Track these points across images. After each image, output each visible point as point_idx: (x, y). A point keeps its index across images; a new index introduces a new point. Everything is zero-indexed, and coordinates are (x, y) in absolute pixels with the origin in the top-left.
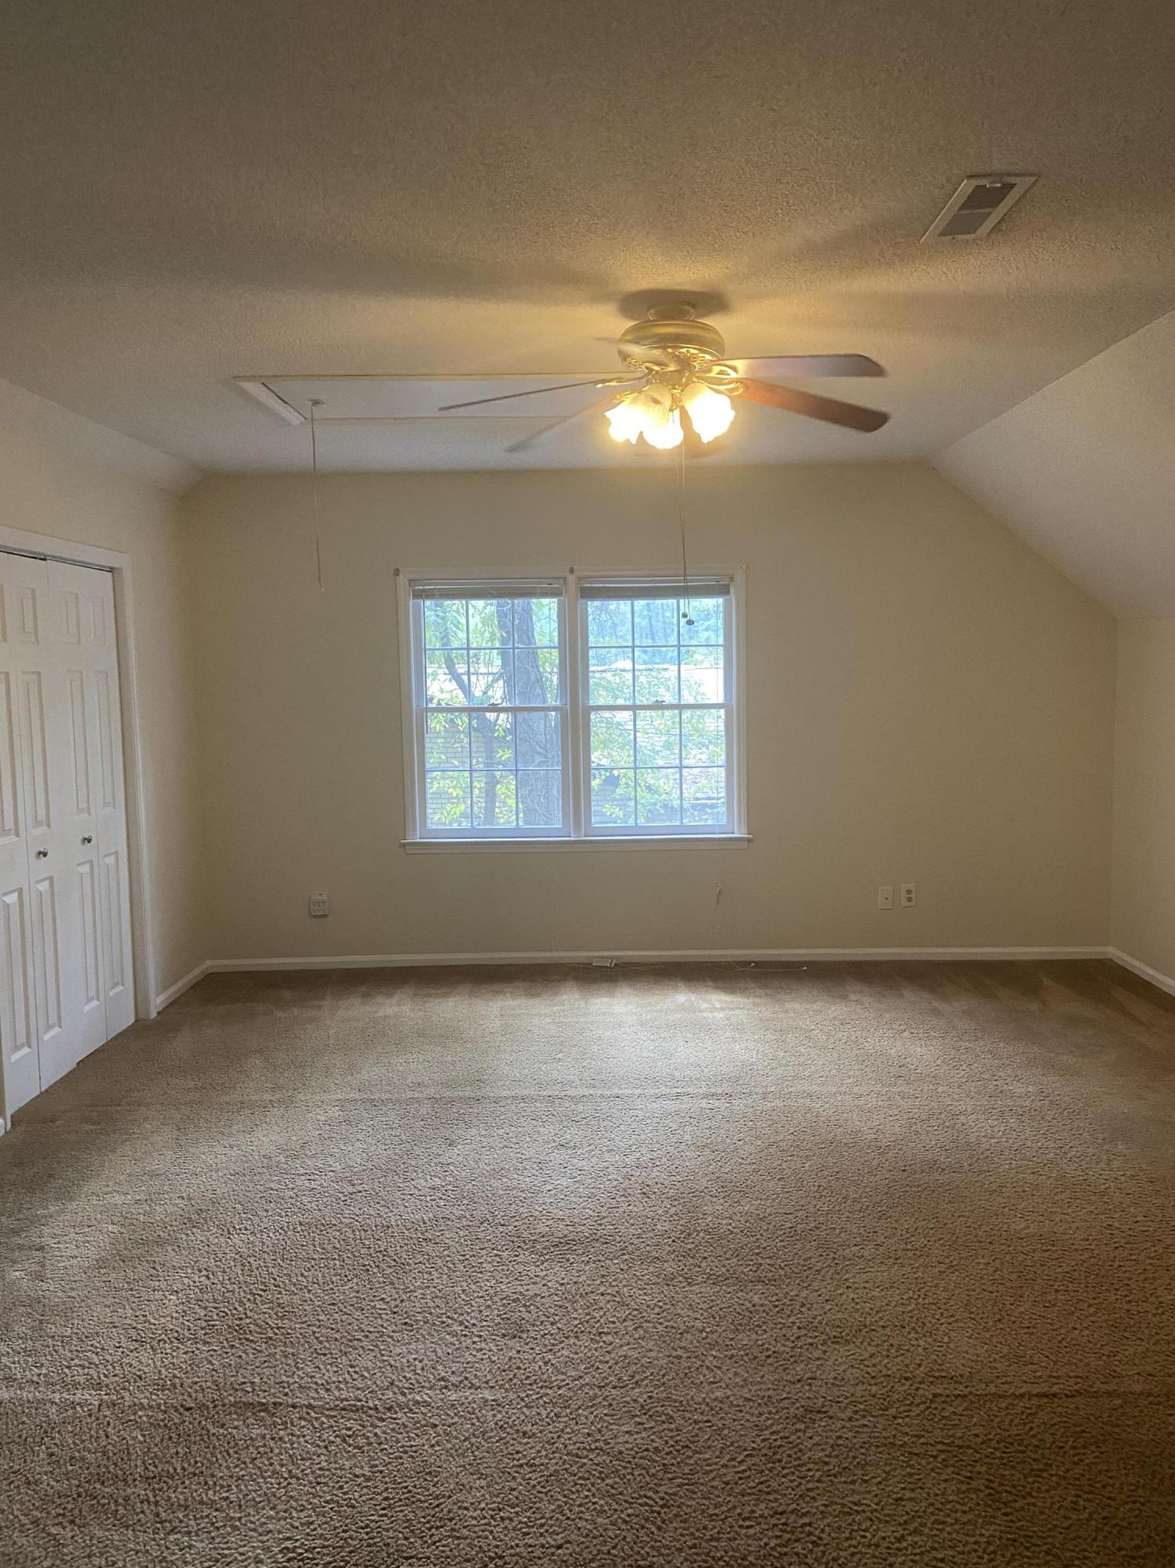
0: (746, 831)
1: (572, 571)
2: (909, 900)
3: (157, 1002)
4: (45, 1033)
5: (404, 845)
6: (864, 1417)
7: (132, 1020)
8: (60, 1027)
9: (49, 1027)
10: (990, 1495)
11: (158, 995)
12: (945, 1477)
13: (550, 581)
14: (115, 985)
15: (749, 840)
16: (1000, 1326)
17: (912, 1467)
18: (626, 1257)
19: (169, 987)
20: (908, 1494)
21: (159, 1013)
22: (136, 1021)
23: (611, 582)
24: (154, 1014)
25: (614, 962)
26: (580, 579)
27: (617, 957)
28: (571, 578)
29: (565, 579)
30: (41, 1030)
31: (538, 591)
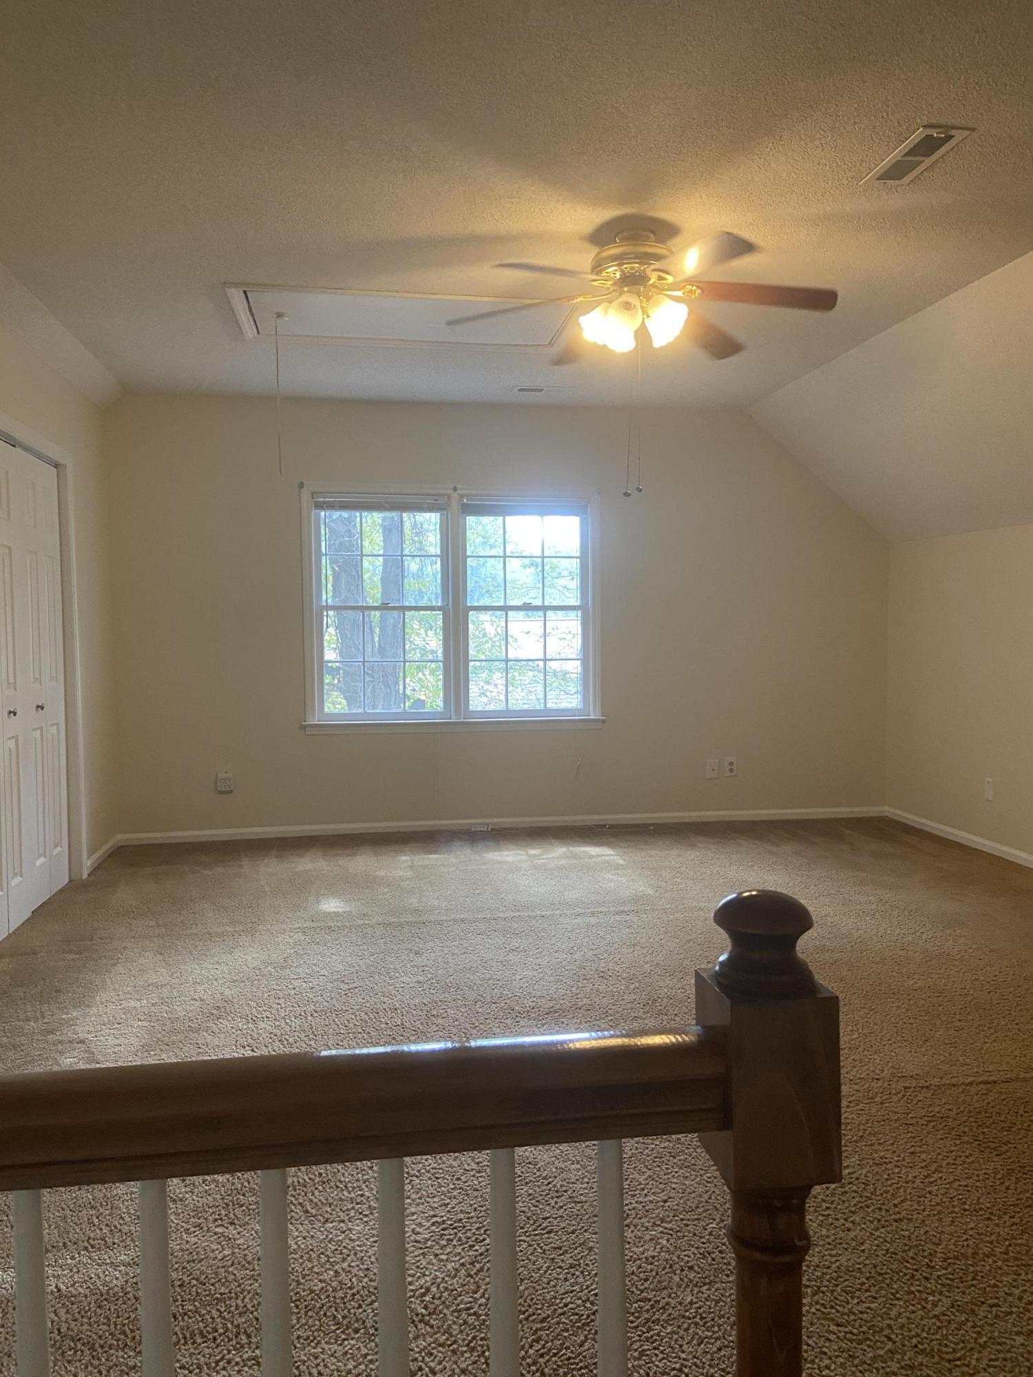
0: (602, 713)
1: (455, 489)
2: (731, 770)
3: (87, 864)
4: (13, 878)
5: (305, 727)
6: (857, 1105)
7: (67, 880)
8: (21, 877)
9: (15, 875)
10: (979, 1145)
11: (88, 858)
12: (939, 1137)
13: (435, 498)
14: (56, 846)
15: (603, 721)
16: (929, 1044)
17: (912, 1132)
18: (610, 1018)
19: (97, 850)
20: (918, 1149)
21: (89, 875)
22: (70, 881)
23: (489, 500)
24: (85, 876)
25: (490, 827)
26: (461, 496)
27: (492, 824)
28: (455, 495)
29: (449, 496)
30: (10, 876)
31: (426, 506)
